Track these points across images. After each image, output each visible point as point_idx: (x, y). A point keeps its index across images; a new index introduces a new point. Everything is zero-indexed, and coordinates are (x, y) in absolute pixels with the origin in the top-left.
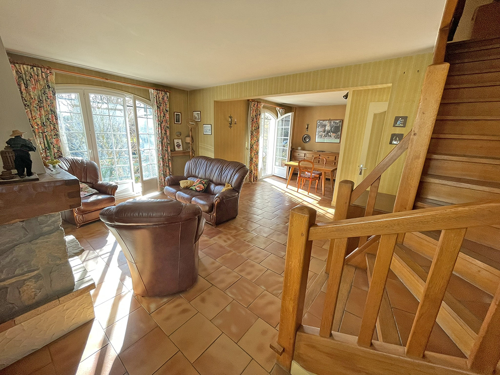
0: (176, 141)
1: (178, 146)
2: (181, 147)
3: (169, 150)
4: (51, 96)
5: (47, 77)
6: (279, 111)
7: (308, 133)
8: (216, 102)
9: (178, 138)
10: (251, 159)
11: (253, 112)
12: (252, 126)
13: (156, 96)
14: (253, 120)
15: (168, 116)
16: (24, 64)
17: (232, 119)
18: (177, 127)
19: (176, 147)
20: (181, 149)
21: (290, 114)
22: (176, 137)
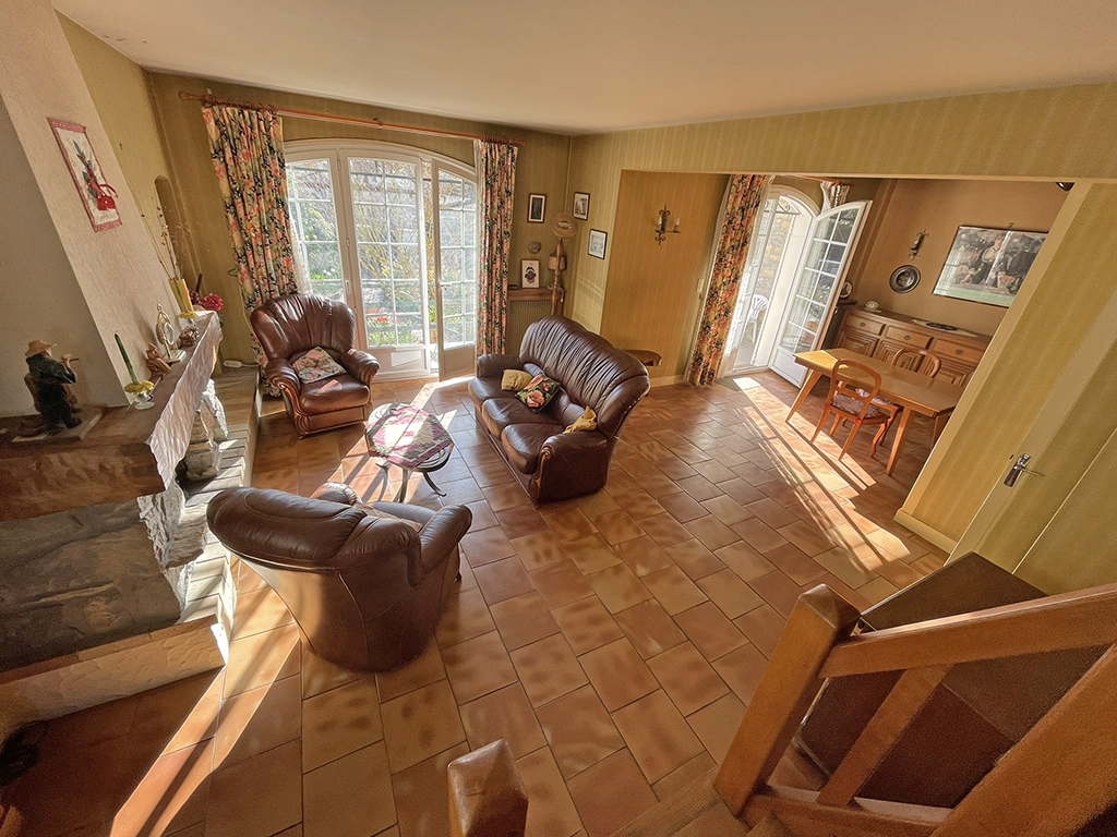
0: (526, 264)
1: (531, 277)
2: (537, 278)
3: (505, 288)
4: (276, 171)
5: (267, 130)
6: (830, 190)
7: (916, 262)
8: (628, 175)
9: (533, 256)
10: (706, 327)
11: (736, 197)
12: (726, 238)
13: (487, 158)
14: (730, 222)
15: (509, 205)
16: (228, 105)
17: (669, 217)
18: (533, 231)
19: (525, 280)
20: (536, 284)
21: (858, 206)
22: (529, 255)
